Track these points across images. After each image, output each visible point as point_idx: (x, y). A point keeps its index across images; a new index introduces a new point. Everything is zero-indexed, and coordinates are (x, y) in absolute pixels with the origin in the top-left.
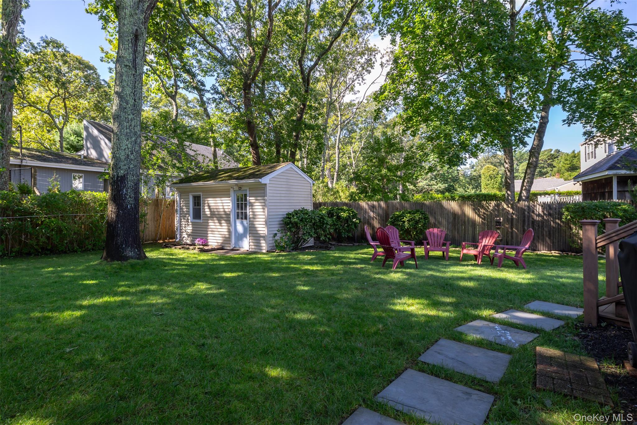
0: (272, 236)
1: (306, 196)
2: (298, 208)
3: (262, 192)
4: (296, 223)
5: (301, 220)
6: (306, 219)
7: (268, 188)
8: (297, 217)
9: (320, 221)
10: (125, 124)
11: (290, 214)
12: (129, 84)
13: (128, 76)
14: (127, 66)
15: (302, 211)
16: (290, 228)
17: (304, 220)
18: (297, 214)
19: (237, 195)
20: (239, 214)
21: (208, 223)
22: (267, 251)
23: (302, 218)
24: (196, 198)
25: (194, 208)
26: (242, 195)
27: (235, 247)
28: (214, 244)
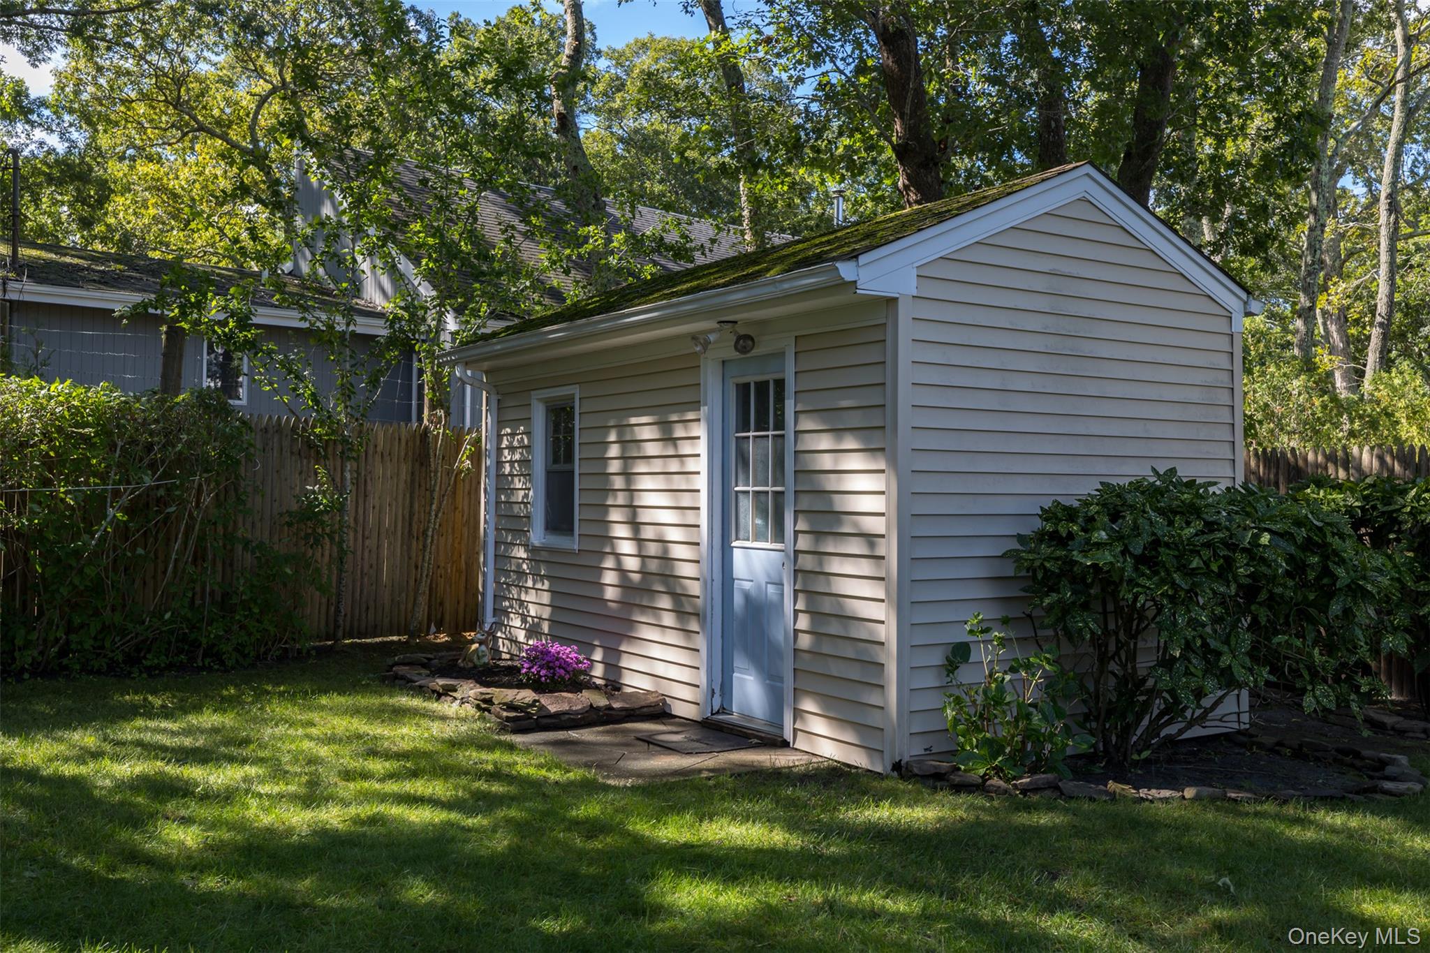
0: (937, 658)
1: (1195, 395)
2: (1125, 473)
3: (872, 355)
4: (1107, 580)
5: (1147, 561)
6: (1184, 551)
7: (906, 330)
8: (1118, 537)
9: (1297, 568)
11: (1071, 514)
15: (1152, 493)
16: (1065, 610)
17: (1165, 555)
18: (1115, 516)
19: (743, 389)
20: (747, 506)
21: (603, 555)
22: (897, 767)
23: (1156, 543)
24: (560, 417)
25: (549, 474)
26: (762, 387)
27: (723, 710)
28: (636, 682)
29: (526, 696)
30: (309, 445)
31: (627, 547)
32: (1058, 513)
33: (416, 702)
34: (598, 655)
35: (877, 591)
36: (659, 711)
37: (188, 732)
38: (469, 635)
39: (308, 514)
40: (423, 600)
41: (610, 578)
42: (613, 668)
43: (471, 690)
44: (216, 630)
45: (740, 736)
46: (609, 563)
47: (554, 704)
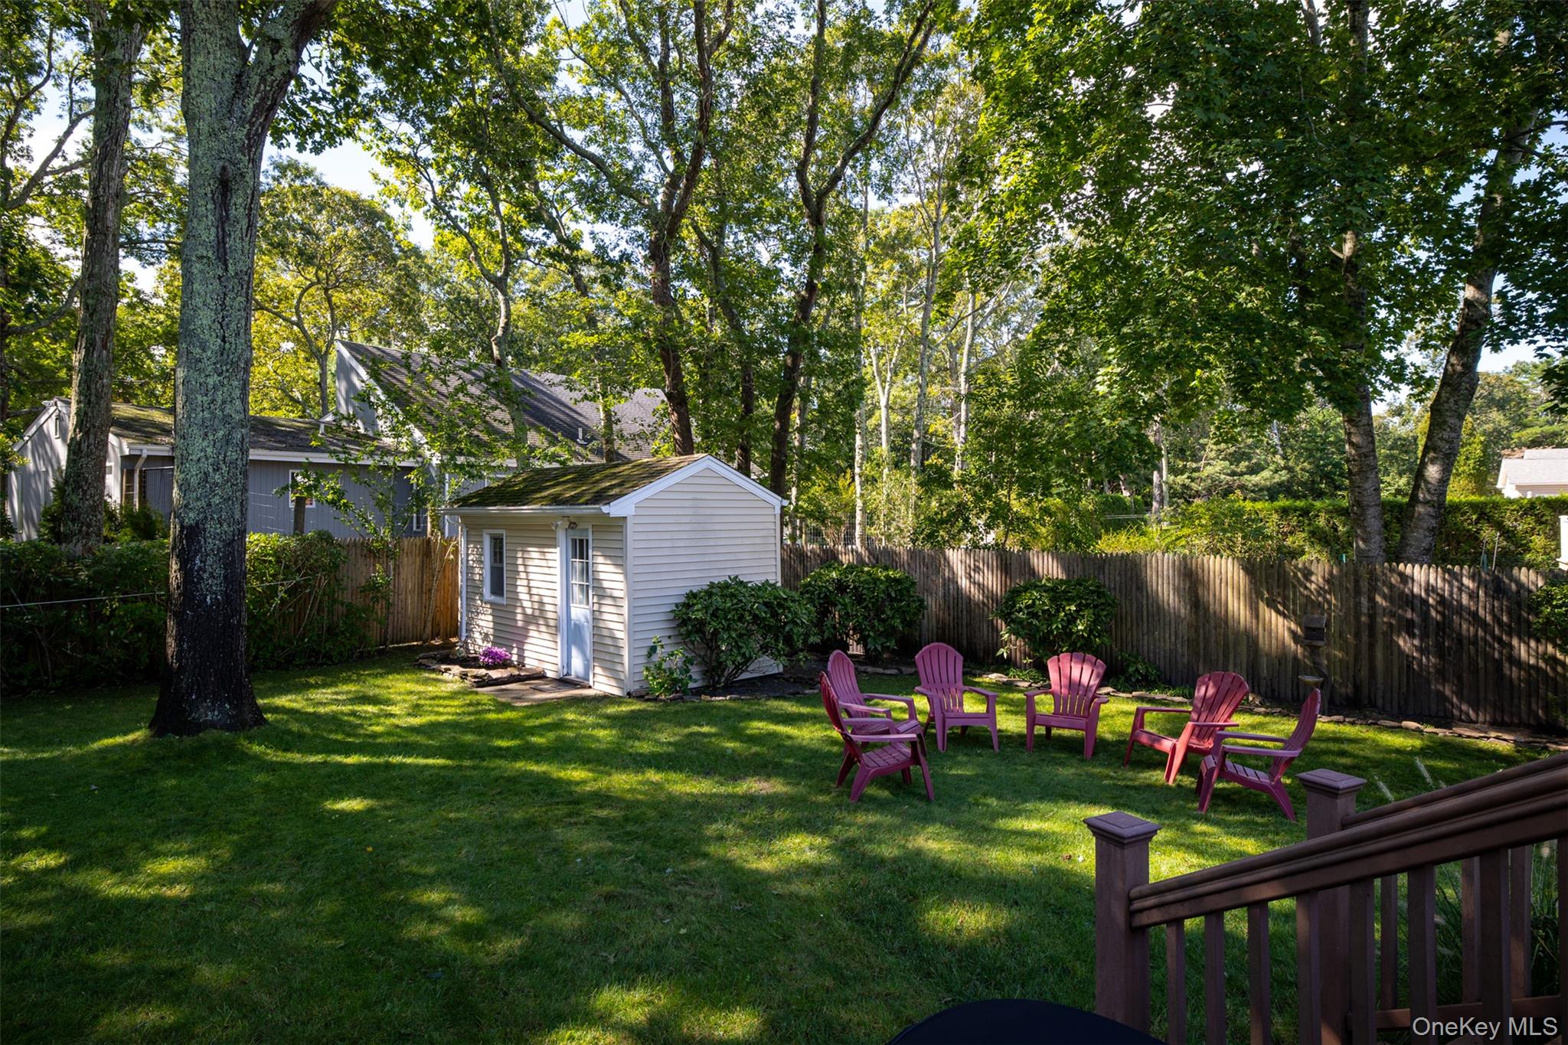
0: (645, 652)
3: (619, 536)
6: (726, 612)
7: (631, 528)
8: (704, 607)
10: (200, 398)
11: (695, 596)
12: (209, 300)
13: (205, 282)
14: (202, 257)
16: (687, 633)
17: (721, 614)
19: (574, 541)
20: (576, 589)
21: (516, 607)
22: (629, 694)
23: (717, 609)
24: (497, 544)
25: (492, 568)
26: (581, 541)
27: (568, 674)
28: (531, 663)
29: (483, 671)
30: (370, 551)
31: (527, 604)
32: (692, 595)
33: (433, 676)
34: (515, 651)
35: (621, 627)
36: (541, 676)
37: (336, 693)
38: (454, 640)
39: (373, 587)
40: (429, 624)
41: (519, 617)
42: (521, 657)
43: (457, 669)
44: (329, 646)
45: (573, 684)
46: (519, 610)
47: (495, 674)
